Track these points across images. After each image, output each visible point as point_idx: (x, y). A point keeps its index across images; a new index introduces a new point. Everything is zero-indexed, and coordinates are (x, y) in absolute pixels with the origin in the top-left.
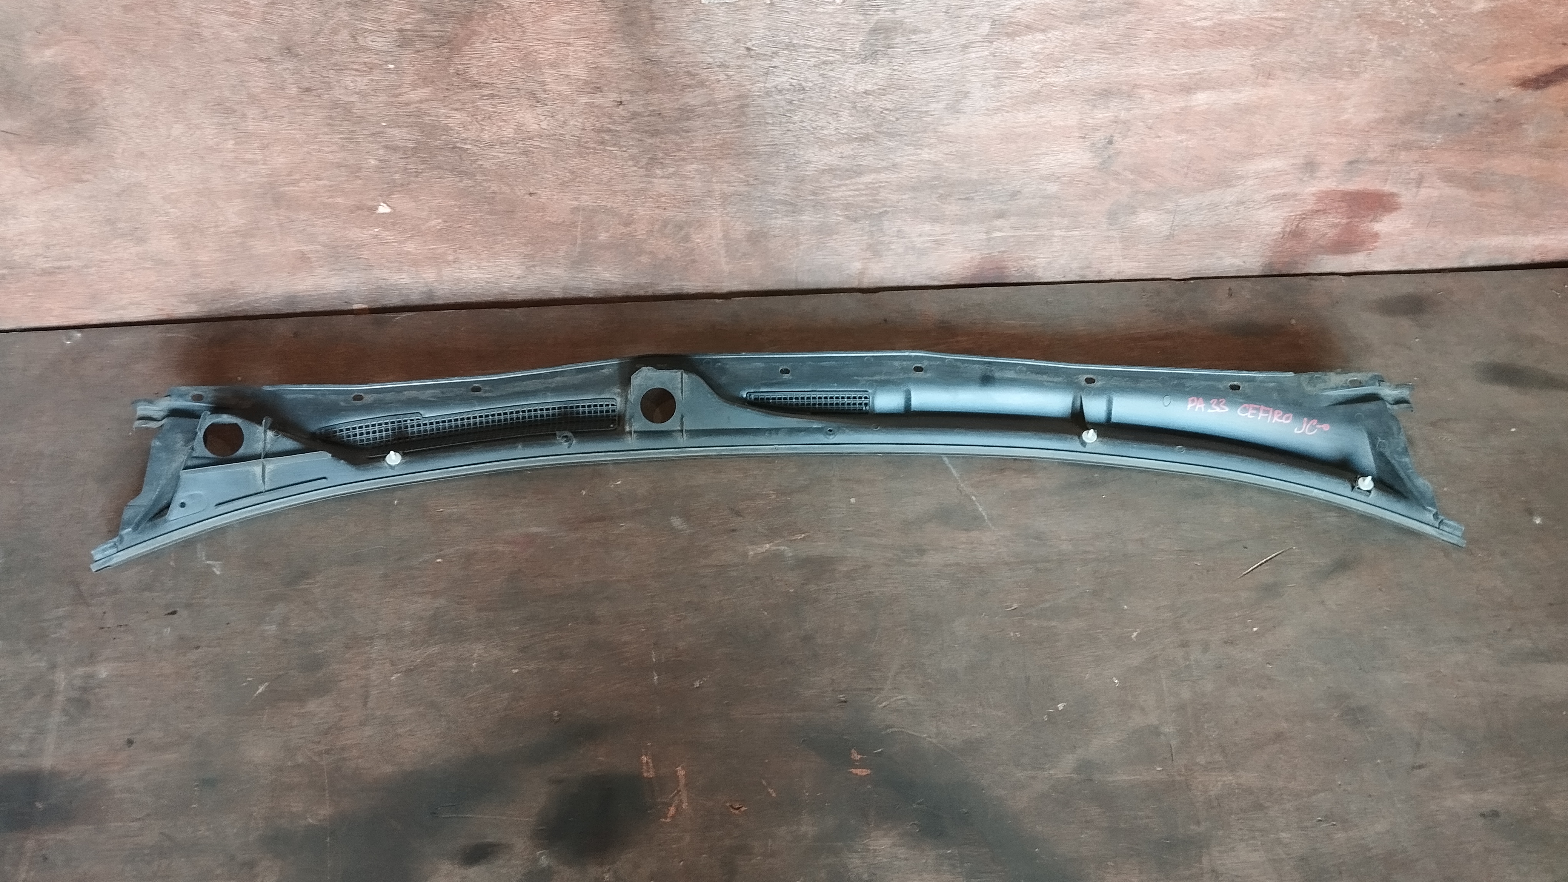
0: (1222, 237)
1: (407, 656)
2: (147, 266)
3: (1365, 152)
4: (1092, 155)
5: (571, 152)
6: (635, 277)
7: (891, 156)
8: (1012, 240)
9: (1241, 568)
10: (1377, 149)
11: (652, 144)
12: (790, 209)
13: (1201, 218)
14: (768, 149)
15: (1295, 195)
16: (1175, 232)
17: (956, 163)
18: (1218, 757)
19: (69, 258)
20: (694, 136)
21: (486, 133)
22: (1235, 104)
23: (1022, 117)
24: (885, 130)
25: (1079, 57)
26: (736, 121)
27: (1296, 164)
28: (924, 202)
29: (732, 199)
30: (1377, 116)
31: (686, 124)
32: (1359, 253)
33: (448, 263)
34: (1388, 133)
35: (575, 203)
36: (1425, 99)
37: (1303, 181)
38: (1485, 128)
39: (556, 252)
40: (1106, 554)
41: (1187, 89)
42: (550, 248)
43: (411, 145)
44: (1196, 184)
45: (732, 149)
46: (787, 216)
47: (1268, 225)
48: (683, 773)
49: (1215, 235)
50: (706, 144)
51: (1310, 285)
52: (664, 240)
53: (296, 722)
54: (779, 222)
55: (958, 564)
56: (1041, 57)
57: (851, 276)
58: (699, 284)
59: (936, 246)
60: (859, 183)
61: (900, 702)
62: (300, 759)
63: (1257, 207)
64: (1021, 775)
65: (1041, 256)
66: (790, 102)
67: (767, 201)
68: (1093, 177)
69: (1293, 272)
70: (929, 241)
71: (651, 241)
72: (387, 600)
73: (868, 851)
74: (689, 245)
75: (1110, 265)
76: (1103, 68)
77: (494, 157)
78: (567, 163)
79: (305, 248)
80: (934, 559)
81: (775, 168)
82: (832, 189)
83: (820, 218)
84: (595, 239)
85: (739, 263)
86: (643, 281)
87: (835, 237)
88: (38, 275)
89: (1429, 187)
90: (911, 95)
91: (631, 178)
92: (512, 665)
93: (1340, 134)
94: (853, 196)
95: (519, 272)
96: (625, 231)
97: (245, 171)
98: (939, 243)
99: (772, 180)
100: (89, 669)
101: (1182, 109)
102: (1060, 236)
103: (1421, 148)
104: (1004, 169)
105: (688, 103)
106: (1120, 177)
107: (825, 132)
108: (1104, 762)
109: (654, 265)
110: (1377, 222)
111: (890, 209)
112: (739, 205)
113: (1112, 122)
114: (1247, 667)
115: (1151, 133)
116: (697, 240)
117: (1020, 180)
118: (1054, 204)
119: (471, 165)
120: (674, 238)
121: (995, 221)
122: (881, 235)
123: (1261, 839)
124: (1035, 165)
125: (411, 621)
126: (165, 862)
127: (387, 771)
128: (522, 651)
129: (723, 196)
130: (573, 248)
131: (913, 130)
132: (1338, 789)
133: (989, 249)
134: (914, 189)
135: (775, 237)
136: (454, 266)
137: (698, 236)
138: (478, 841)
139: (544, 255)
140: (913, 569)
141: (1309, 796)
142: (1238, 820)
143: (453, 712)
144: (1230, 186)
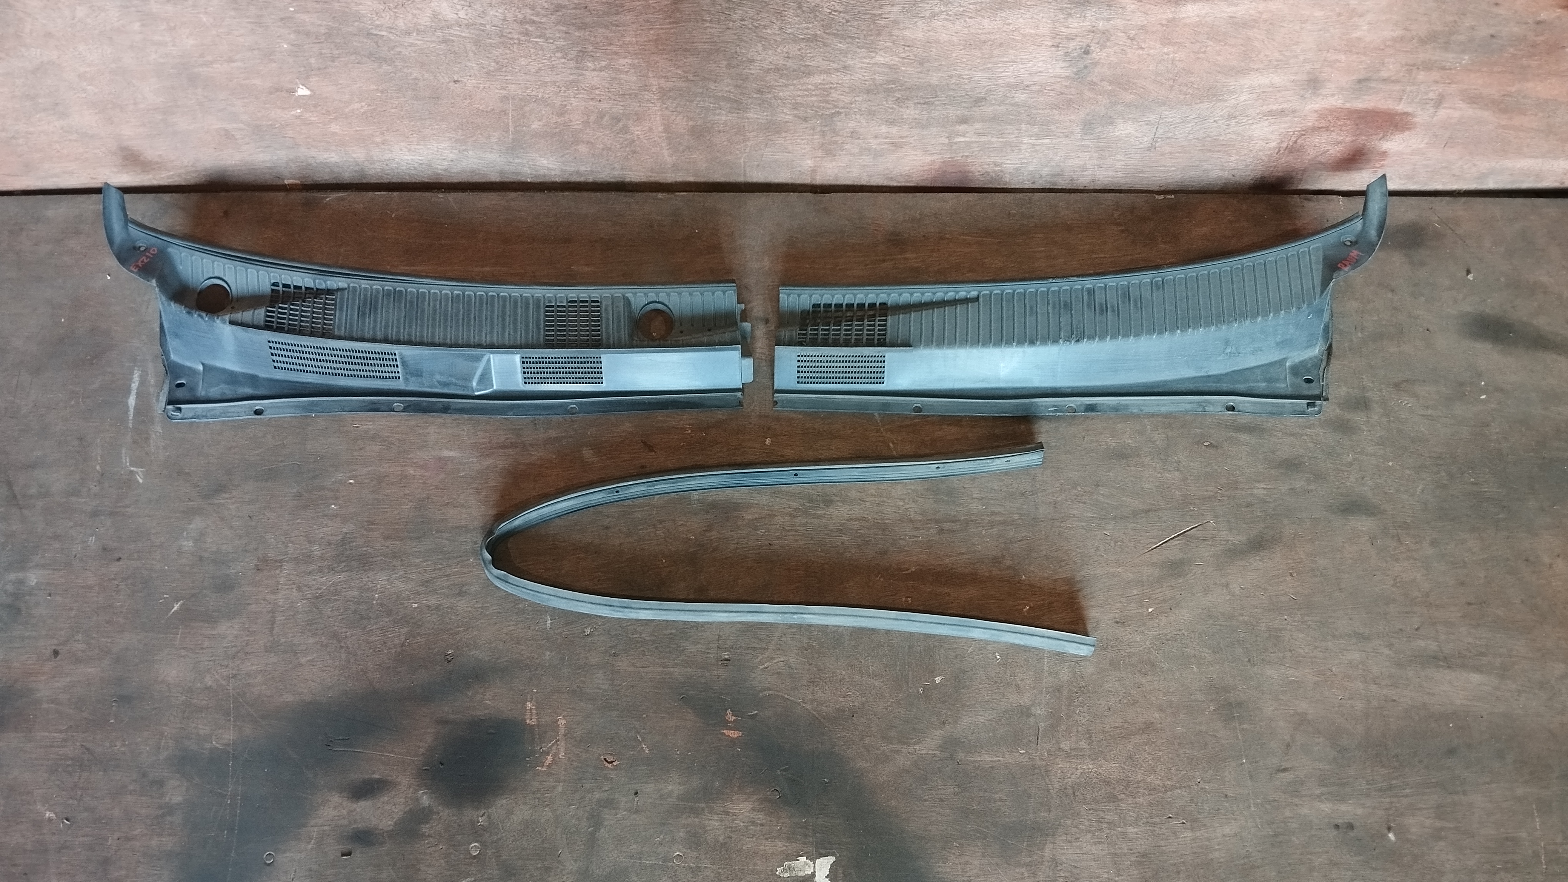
0: (1210, 151)
1: (314, 583)
2: (73, 138)
3: (1378, 71)
4: (1064, 65)
5: (494, 42)
6: (573, 164)
7: (842, 59)
8: (975, 145)
9: (1153, 540)
10: (1392, 67)
11: (580, 37)
12: (735, 106)
13: (1187, 130)
14: (706, 46)
15: (1294, 111)
16: (1157, 145)
17: (914, 67)
18: (1083, 744)
20: (624, 31)
21: (401, 20)
22: (1231, 17)
23: (986, 22)
24: (835, 32)
27: (1298, 81)
28: (879, 105)
29: (671, 94)
30: (1395, 34)
31: (616, 19)
32: (1364, 171)
33: (377, 144)
34: (1408, 51)
35: (504, 92)
36: (1452, 19)
37: (1305, 98)
38: (1520, 50)
39: (489, 137)
40: (1016, 517)
41: (1175, 0)
42: (481, 134)
43: (323, 30)
44: (1182, 97)
45: (667, 45)
46: (732, 113)
47: (1261, 140)
48: (564, 722)
49: (1201, 148)
50: (639, 39)
52: (602, 131)
53: (206, 644)
54: (724, 118)
55: (863, 519)
57: (802, 173)
58: (642, 174)
59: (894, 148)
60: (808, 84)
61: (781, 664)
62: (208, 681)
63: (1250, 122)
64: (886, 748)
65: (1009, 162)
67: (710, 97)
68: (1066, 86)
70: (886, 143)
71: (587, 131)
72: (298, 521)
73: (727, 813)
74: (629, 137)
75: (1083, 173)
77: (411, 45)
78: (490, 53)
79: (229, 127)
81: (716, 65)
82: (778, 88)
83: (767, 116)
84: (528, 127)
85: (684, 156)
86: (582, 169)
87: (784, 135)
89: (1450, 108)
91: (560, 70)
92: (413, 599)
93: (1351, 51)
94: (803, 96)
95: (451, 155)
96: (559, 120)
97: (156, 52)
98: (897, 145)
99: (714, 77)
100: (20, 575)
101: (1169, 21)
102: (1030, 143)
103: (1443, 68)
104: (968, 75)
106: (1095, 88)
107: (769, 31)
108: (970, 741)
109: (593, 154)
110: (1387, 140)
111: (843, 110)
112: (679, 100)
113: (1089, 31)
114: (1133, 650)
115: (1133, 44)
116: (637, 133)
117: (985, 87)
118: (1023, 111)
119: (389, 51)
120: (611, 129)
121: (958, 127)
122: (833, 135)
123: (1108, 831)
124: (1002, 72)
125: (320, 545)
126: (85, 774)
127: (288, 700)
128: (423, 585)
129: (661, 90)
130: (506, 135)
131: (865, 32)
132: (1196, 787)
133: (951, 153)
134: (868, 91)
135: (720, 132)
136: (383, 147)
137: (637, 128)
138: (367, 777)
139: (476, 140)
140: (816, 521)
141: (1166, 791)
142: (1090, 810)
143: (353, 644)
144: (1220, 100)
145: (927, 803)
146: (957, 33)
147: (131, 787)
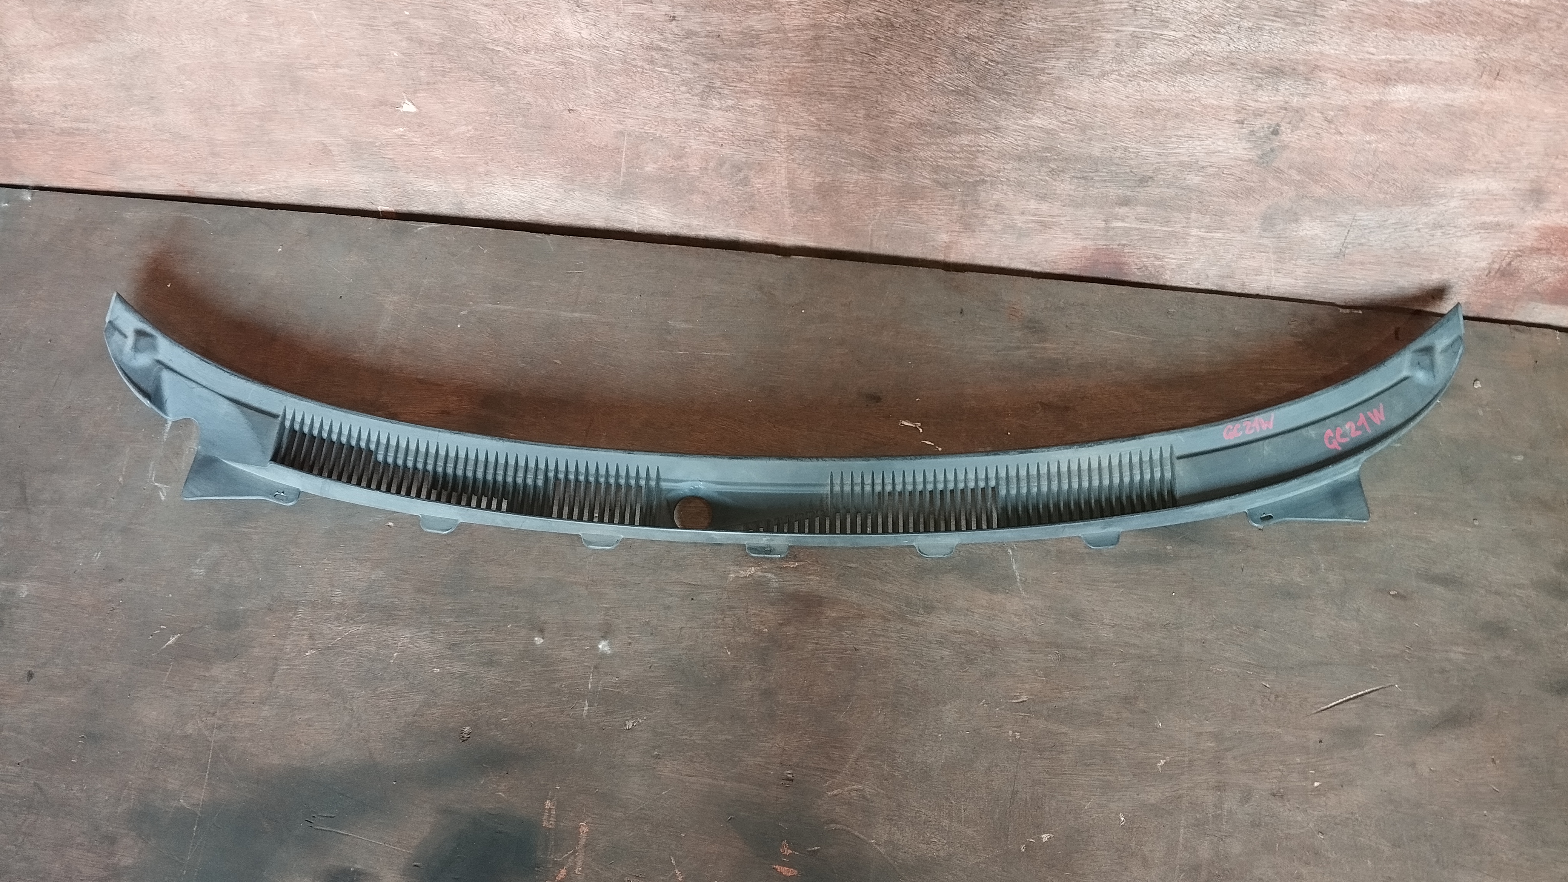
0: (1408, 264)
1: (328, 631)
4: (1248, 145)
5: (615, 68)
6: (686, 217)
7: (994, 118)
9: (1323, 700)
11: (709, 69)
12: (869, 163)
13: (1383, 237)
14: (844, 91)
16: (1347, 251)
17: (1074, 134)
19: (86, 120)
20: (756, 66)
21: (521, 35)
22: (1447, 105)
23: (1162, 87)
24: (990, 85)
25: (1246, 24)
26: (808, 54)
27: (1519, 190)
28: (1030, 175)
29: (800, 144)
31: (749, 52)
33: (479, 175)
35: (620, 127)
37: (1525, 212)
39: (598, 177)
40: (1154, 652)
41: (1385, 79)
42: (591, 173)
43: (437, 39)
44: (1381, 196)
45: (802, 87)
46: (865, 172)
47: (1470, 257)
48: (586, 830)
49: (1398, 261)
50: (772, 77)
51: (1514, 337)
52: (720, 180)
53: (196, 686)
54: (855, 177)
55: (969, 633)
56: (1196, 18)
57: (937, 249)
58: (759, 234)
59: (1041, 228)
60: (952, 144)
61: (854, 794)
62: (190, 729)
63: (1459, 234)
65: (1172, 256)
66: (875, 39)
67: (842, 151)
68: (1248, 172)
69: (1497, 317)
70: (1033, 221)
71: (705, 179)
72: (325, 561)
75: (1256, 278)
76: (1276, 40)
77: (528, 64)
78: (610, 81)
79: (327, 140)
80: (942, 622)
81: (853, 114)
82: (919, 147)
83: (903, 178)
84: (642, 169)
86: (695, 222)
87: (919, 202)
90: (1025, 46)
91: (683, 106)
92: (435, 663)
94: (946, 158)
95: (556, 194)
96: (675, 164)
97: (261, 49)
98: (1045, 225)
99: (848, 127)
101: (1374, 103)
102: (1199, 236)
104: (1135, 148)
105: (752, 26)
106: (1281, 176)
107: (916, 79)
111: (988, 179)
112: (808, 151)
113: (1281, 108)
114: (1292, 832)
115: (1330, 128)
116: (757, 186)
117: (1153, 165)
118: (1195, 197)
119: (504, 70)
120: (731, 179)
121: (1117, 209)
122: (975, 206)
124: (1175, 148)
125: (343, 591)
126: (32, 818)
127: (274, 762)
128: (449, 648)
129: (790, 139)
130: (617, 176)
131: (1023, 89)
133: (1106, 240)
134: (1020, 158)
135: (849, 192)
136: (486, 179)
137: (759, 180)
138: (347, 864)
139: (584, 179)
140: (914, 629)
143: (359, 707)
144: (1426, 205)
146: (1127, 97)
147: (79, 840)
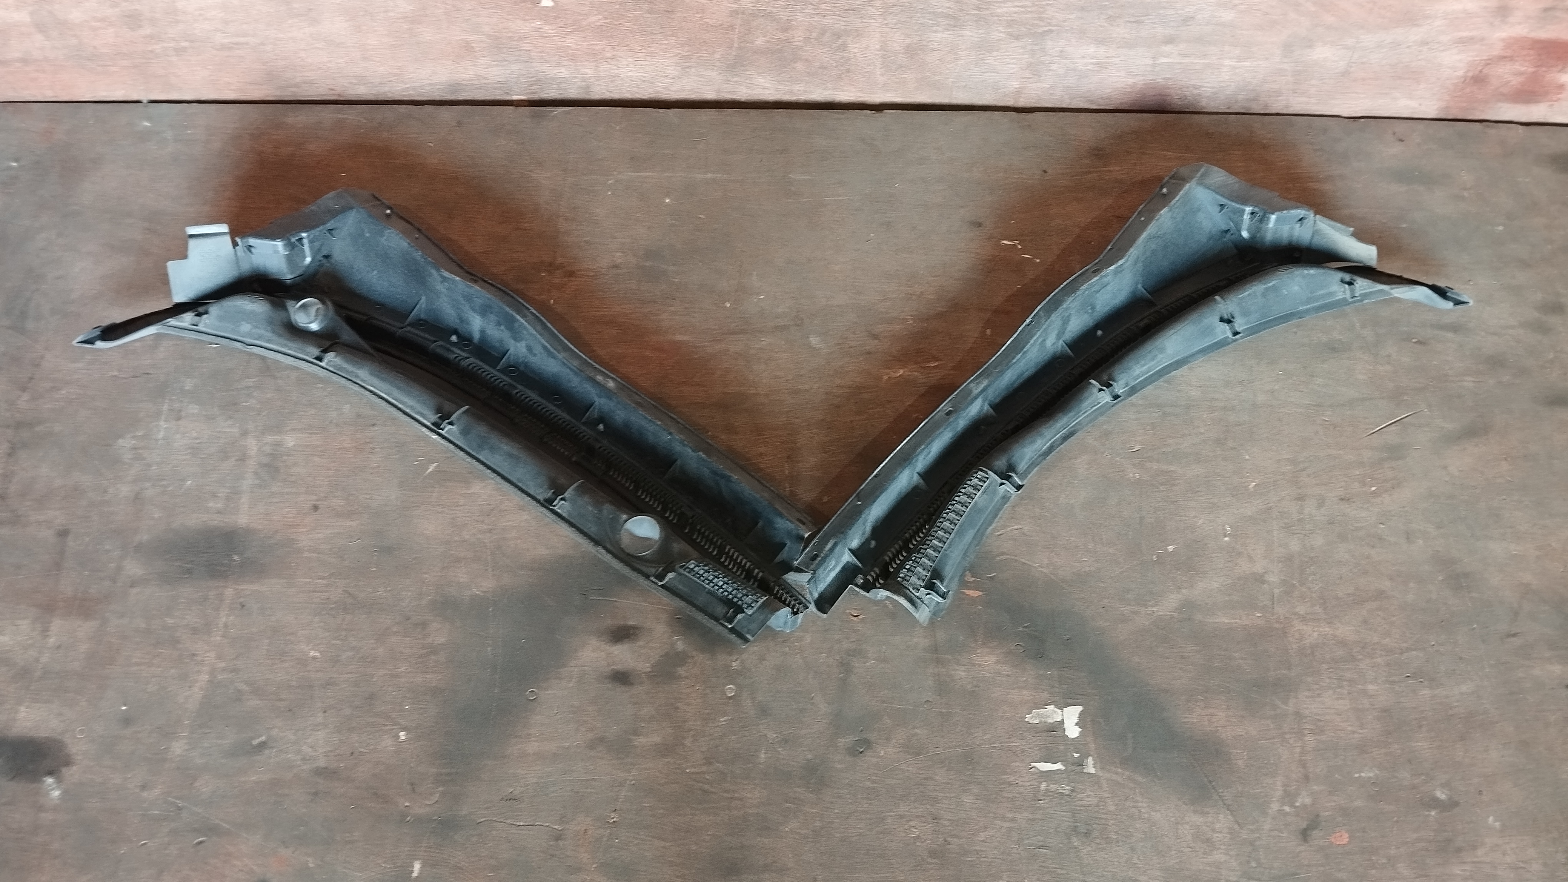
2: (320, 47)
8: (1178, 66)
9: (1370, 426)
12: (952, 23)
13: (1381, 56)
15: (1483, 39)
16: (1351, 70)
18: (1318, 609)
28: (1090, 23)
29: (893, 9)
32: (1541, 104)
35: (735, 6)
37: (1494, 26)
39: (713, 53)
42: (706, 50)
44: (1381, 20)
46: (948, 30)
47: (1450, 68)
49: (1392, 74)
51: (1486, 133)
52: (822, 48)
53: (462, 501)
57: (1008, 95)
58: (853, 94)
62: (466, 536)
63: (1441, 49)
64: (1125, 609)
65: (1207, 85)
67: (930, 13)
68: (1272, 7)
69: (1471, 118)
70: (1092, 64)
71: (807, 48)
73: (974, 665)
74: (846, 54)
75: (1277, 99)
79: (470, 38)
84: (752, 43)
85: (895, 75)
86: (797, 88)
87: (995, 54)
88: (218, 50)
94: (1018, 13)
96: (782, 36)
98: (1101, 66)
100: (277, 438)
106: (1301, 9)
108: (1207, 604)
109: (809, 73)
111: (1054, 29)
112: (900, 15)
114: (1359, 525)
116: (854, 50)
118: (1228, 32)
120: (830, 46)
121: (1163, 47)
122: (1042, 54)
123: (1348, 688)
126: (349, 617)
129: (885, 6)
130: (729, 51)
132: (1430, 649)
133: (1153, 75)
135: (933, 50)
136: (613, 63)
137: (857, 46)
138: (622, 623)
139: (700, 56)
141: (1402, 653)
142: (1329, 669)
144: (1415, 26)
145: (1168, 660)
147: (395, 629)
